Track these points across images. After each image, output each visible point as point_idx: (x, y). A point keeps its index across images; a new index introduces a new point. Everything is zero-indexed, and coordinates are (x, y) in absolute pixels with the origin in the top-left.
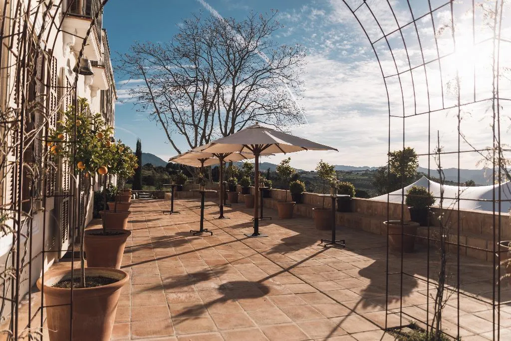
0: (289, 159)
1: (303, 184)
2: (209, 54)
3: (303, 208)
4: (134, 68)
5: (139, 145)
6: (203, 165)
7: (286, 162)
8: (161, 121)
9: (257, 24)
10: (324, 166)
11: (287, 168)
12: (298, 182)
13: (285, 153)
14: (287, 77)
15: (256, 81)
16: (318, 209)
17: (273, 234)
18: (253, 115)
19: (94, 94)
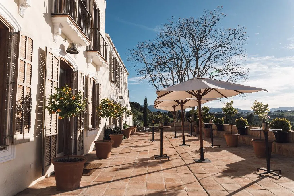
0: (232, 102)
1: (246, 121)
2: (179, 41)
3: (246, 139)
4: (138, 57)
5: (146, 101)
6: (174, 110)
7: (230, 104)
8: (155, 85)
9: (210, 18)
10: (257, 105)
11: (230, 109)
12: (242, 119)
13: (226, 97)
14: (233, 49)
15: (212, 54)
16: (257, 141)
17: (217, 160)
18: (211, 76)
19: (98, 69)
